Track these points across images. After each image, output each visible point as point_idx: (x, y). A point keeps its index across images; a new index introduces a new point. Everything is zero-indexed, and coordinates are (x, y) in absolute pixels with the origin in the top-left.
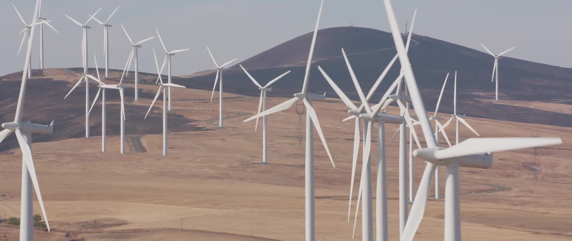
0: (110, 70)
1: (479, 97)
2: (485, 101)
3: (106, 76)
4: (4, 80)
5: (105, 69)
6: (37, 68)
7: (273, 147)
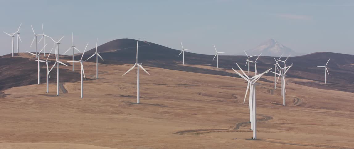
0: (46, 54)
1: (177, 63)
2: (180, 65)
3: (44, 56)
4: (2, 57)
5: (44, 53)
6: (16, 53)
7: (126, 89)
